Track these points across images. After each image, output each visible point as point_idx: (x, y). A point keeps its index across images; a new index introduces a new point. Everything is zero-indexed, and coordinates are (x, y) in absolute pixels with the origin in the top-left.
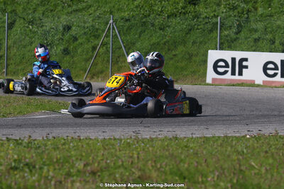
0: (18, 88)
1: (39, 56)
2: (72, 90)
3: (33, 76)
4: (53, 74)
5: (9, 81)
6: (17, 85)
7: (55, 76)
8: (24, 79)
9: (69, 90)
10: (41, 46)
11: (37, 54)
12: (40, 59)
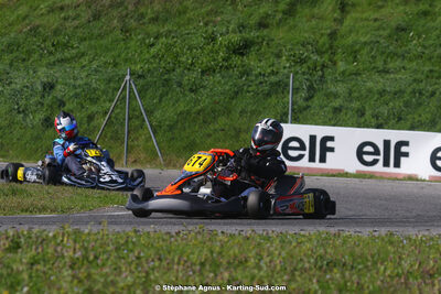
0: (32, 177)
1: (63, 129)
2: (115, 182)
3: (54, 159)
4: (87, 156)
5: (17, 166)
6: (30, 172)
7: (89, 159)
8: (40, 163)
9: (112, 181)
10: (65, 115)
11: (59, 127)
12: (64, 135)
